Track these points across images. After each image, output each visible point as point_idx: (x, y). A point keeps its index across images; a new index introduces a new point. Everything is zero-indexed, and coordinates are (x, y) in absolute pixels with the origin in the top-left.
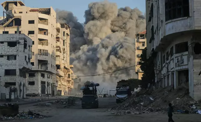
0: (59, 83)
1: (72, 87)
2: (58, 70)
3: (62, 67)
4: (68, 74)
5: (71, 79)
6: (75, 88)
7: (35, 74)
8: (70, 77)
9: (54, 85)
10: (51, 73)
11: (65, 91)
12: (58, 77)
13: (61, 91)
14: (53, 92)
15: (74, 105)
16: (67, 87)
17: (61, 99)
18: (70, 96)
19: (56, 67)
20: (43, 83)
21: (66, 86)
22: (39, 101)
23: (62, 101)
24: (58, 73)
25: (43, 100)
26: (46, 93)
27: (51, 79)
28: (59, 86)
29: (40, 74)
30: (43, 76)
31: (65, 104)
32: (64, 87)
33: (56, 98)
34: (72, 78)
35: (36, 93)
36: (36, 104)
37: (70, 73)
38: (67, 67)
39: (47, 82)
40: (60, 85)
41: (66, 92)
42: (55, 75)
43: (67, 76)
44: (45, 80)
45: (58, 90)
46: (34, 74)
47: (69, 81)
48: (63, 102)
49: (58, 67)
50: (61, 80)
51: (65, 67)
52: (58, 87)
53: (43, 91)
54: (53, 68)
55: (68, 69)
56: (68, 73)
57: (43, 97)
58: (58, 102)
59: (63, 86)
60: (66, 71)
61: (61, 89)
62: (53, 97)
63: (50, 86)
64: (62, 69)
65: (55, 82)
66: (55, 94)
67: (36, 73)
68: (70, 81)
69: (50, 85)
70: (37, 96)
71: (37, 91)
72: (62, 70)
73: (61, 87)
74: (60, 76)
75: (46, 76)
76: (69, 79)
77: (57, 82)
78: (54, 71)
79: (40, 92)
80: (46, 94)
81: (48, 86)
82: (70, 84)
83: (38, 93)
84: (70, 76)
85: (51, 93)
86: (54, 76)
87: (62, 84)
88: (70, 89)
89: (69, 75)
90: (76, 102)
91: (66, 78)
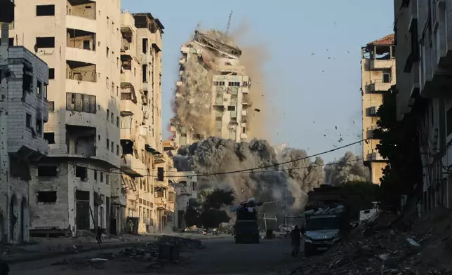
0: (131, 196)
1: (171, 207)
2: (128, 156)
3: (139, 146)
4: (157, 169)
5: (165, 184)
6: (180, 213)
7: (58, 170)
8: (165, 178)
9: (115, 201)
10: (105, 166)
11: (149, 219)
12: (128, 176)
13: (135, 221)
14: (112, 222)
15: (176, 263)
16: (155, 207)
17: (135, 245)
18: (163, 234)
19: (121, 148)
20: (81, 196)
21: (152, 207)
22: (69, 251)
23: (138, 249)
24: (127, 165)
25: (80, 249)
26: (92, 226)
27: (107, 183)
28: (129, 205)
29: (71, 169)
30: (81, 174)
31: (149, 260)
32: (147, 207)
33: (123, 240)
34: (171, 179)
35: (62, 226)
36: (61, 259)
37: (164, 166)
38: (153, 146)
39: (95, 194)
40: (132, 201)
41: (152, 224)
42: (118, 171)
43: (156, 173)
44: (89, 185)
45: (129, 218)
46: (56, 168)
47: (160, 191)
48: (143, 253)
49: (128, 146)
50: (138, 186)
51: (148, 148)
52: (127, 209)
53: (82, 220)
54: (112, 151)
55: (158, 153)
56: (157, 166)
57: (84, 240)
58: (128, 253)
59: (143, 206)
60: (152, 158)
61: (135, 215)
62: (113, 239)
63: (104, 206)
64: (139, 152)
65: (120, 194)
66: (119, 228)
67: (62, 165)
68: (165, 189)
69: (102, 202)
70: (63, 235)
71: (64, 220)
72: (140, 156)
73: (138, 207)
74: (134, 175)
75: (90, 173)
76: (160, 184)
77: (124, 191)
78: (115, 160)
79: (72, 222)
80: (92, 230)
81: (96, 205)
82: (164, 199)
83: (66, 228)
84: (165, 174)
85: (105, 226)
86: (115, 176)
87: (141, 200)
88: (165, 213)
89: (161, 170)
90: (181, 254)
91: (152, 182)
